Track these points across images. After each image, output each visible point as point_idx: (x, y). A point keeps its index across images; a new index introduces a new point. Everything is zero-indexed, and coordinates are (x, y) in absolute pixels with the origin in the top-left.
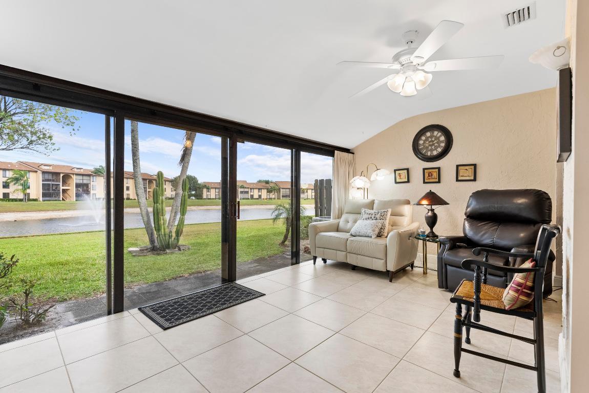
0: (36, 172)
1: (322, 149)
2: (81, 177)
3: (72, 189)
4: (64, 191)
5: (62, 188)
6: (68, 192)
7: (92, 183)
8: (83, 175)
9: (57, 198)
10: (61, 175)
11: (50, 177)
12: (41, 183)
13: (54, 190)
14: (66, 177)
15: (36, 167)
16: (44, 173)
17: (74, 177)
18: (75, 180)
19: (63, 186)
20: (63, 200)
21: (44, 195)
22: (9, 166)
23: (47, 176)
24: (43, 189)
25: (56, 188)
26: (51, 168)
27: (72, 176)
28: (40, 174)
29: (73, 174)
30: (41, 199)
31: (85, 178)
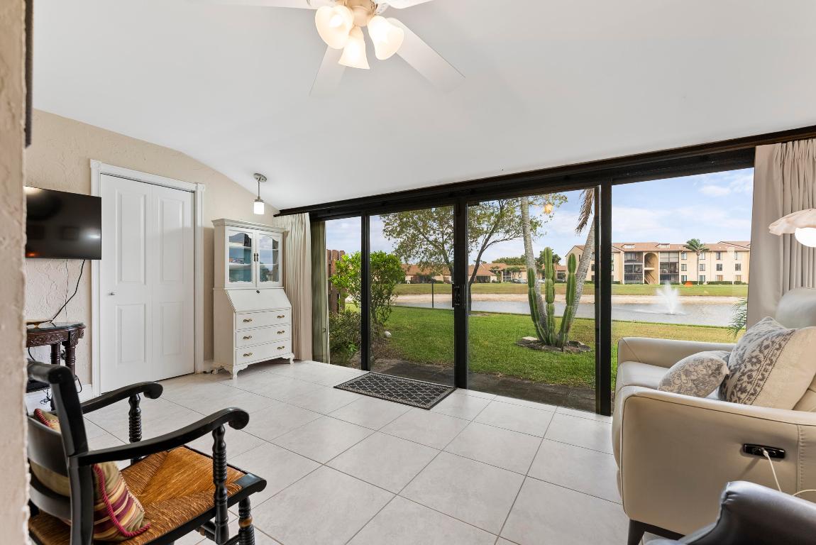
0: (619, 252)
1: (705, 158)
2: (666, 255)
3: (657, 271)
4: (647, 272)
5: (644, 269)
6: (652, 274)
7: (681, 262)
8: (669, 252)
9: (639, 281)
10: (644, 254)
11: (633, 257)
12: (624, 264)
13: (637, 272)
14: (649, 257)
15: (619, 247)
16: (626, 253)
17: (659, 256)
18: (660, 258)
19: (646, 266)
20: (646, 283)
21: (627, 278)
23: (629, 257)
24: (626, 271)
25: (639, 269)
26: (633, 247)
27: (656, 254)
28: (622, 254)
29: (658, 252)
30: (623, 282)
31: (672, 255)
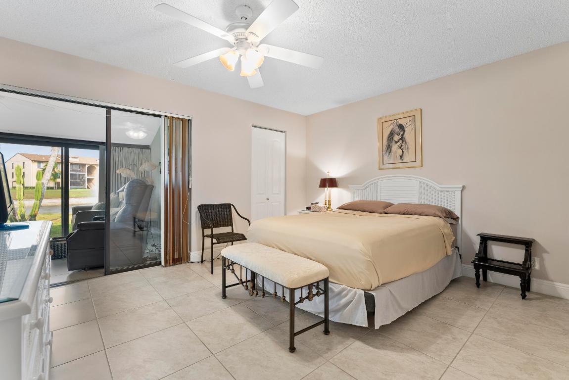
3: (96, 179)
4: (89, 180)
6: (93, 181)
9: (83, 187)
10: (87, 166)
11: (77, 168)
13: (80, 179)
14: (90, 169)
19: (88, 176)
20: (88, 188)
22: (44, 158)
26: (78, 160)
27: (96, 167)
